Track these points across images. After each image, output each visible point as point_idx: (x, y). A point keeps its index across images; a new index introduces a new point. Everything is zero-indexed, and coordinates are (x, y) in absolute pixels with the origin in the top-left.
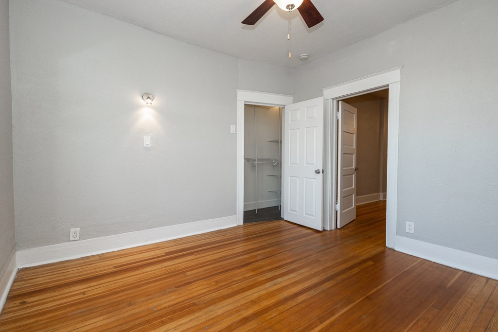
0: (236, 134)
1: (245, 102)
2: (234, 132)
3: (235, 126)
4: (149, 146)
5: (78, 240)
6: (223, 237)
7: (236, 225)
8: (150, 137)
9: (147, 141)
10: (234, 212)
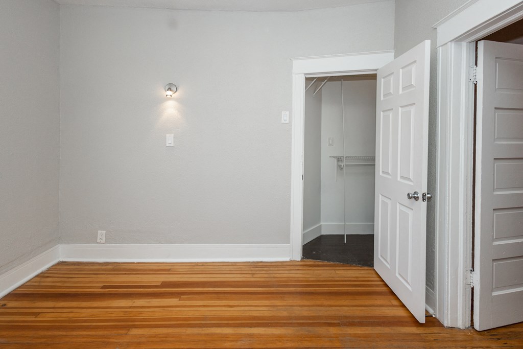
0: (290, 123)
1: (305, 74)
2: (287, 122)
3: (288, 113)
4: (172, 145)
5: (103, 243)
6: (250, 276)
7: (288, 259)
8: (173, 135)
9: (170, 140)
10: (286, 238)
